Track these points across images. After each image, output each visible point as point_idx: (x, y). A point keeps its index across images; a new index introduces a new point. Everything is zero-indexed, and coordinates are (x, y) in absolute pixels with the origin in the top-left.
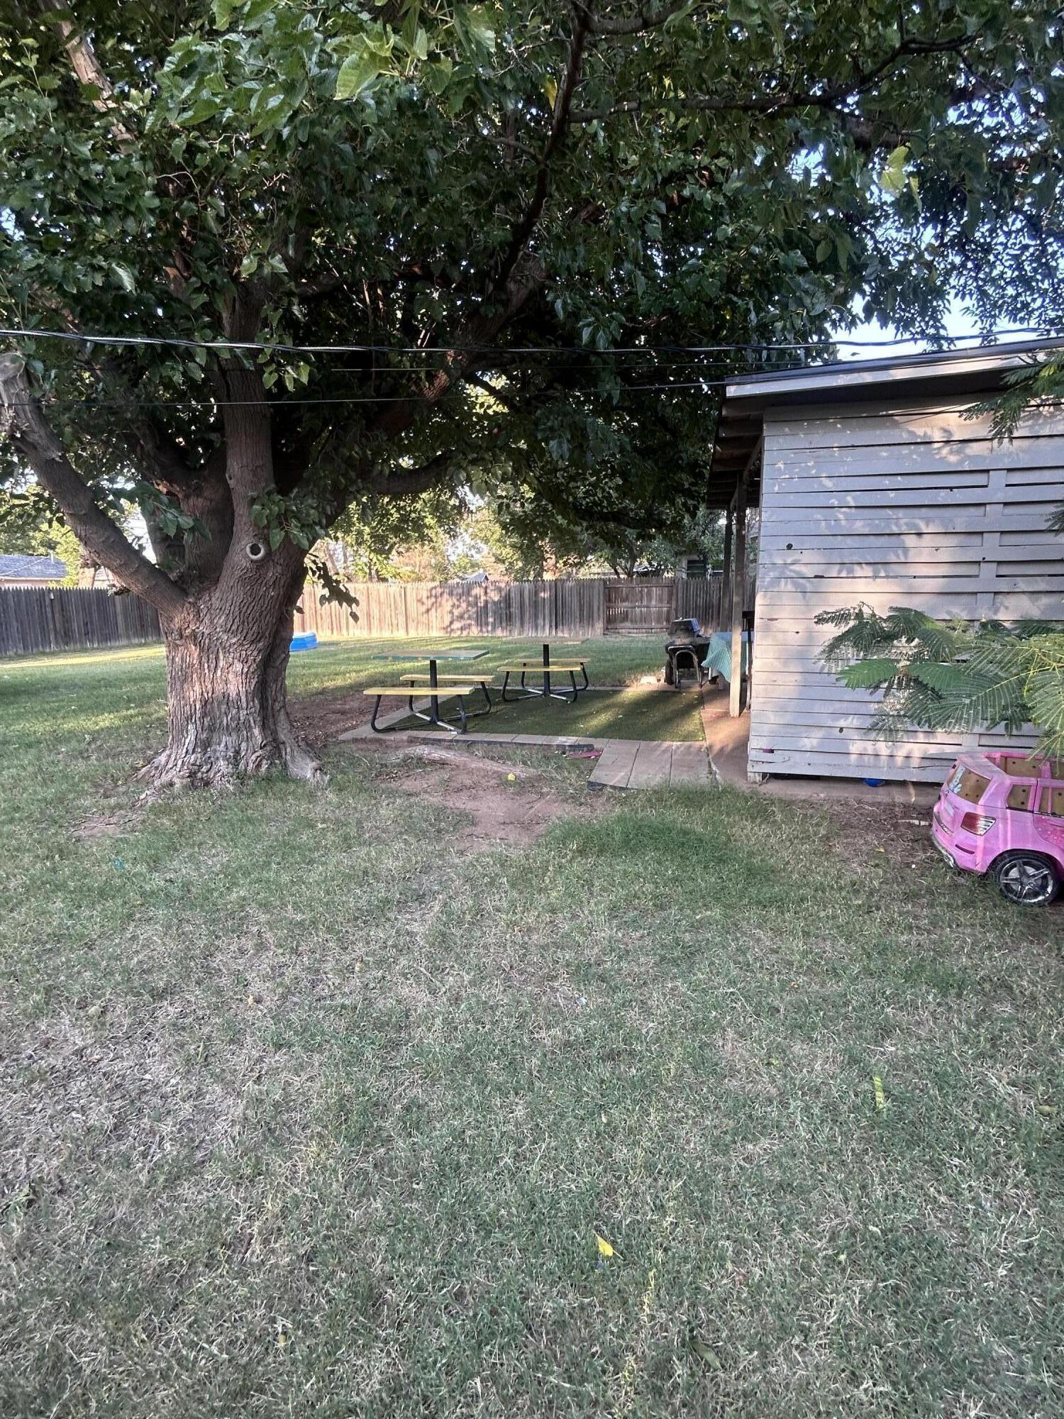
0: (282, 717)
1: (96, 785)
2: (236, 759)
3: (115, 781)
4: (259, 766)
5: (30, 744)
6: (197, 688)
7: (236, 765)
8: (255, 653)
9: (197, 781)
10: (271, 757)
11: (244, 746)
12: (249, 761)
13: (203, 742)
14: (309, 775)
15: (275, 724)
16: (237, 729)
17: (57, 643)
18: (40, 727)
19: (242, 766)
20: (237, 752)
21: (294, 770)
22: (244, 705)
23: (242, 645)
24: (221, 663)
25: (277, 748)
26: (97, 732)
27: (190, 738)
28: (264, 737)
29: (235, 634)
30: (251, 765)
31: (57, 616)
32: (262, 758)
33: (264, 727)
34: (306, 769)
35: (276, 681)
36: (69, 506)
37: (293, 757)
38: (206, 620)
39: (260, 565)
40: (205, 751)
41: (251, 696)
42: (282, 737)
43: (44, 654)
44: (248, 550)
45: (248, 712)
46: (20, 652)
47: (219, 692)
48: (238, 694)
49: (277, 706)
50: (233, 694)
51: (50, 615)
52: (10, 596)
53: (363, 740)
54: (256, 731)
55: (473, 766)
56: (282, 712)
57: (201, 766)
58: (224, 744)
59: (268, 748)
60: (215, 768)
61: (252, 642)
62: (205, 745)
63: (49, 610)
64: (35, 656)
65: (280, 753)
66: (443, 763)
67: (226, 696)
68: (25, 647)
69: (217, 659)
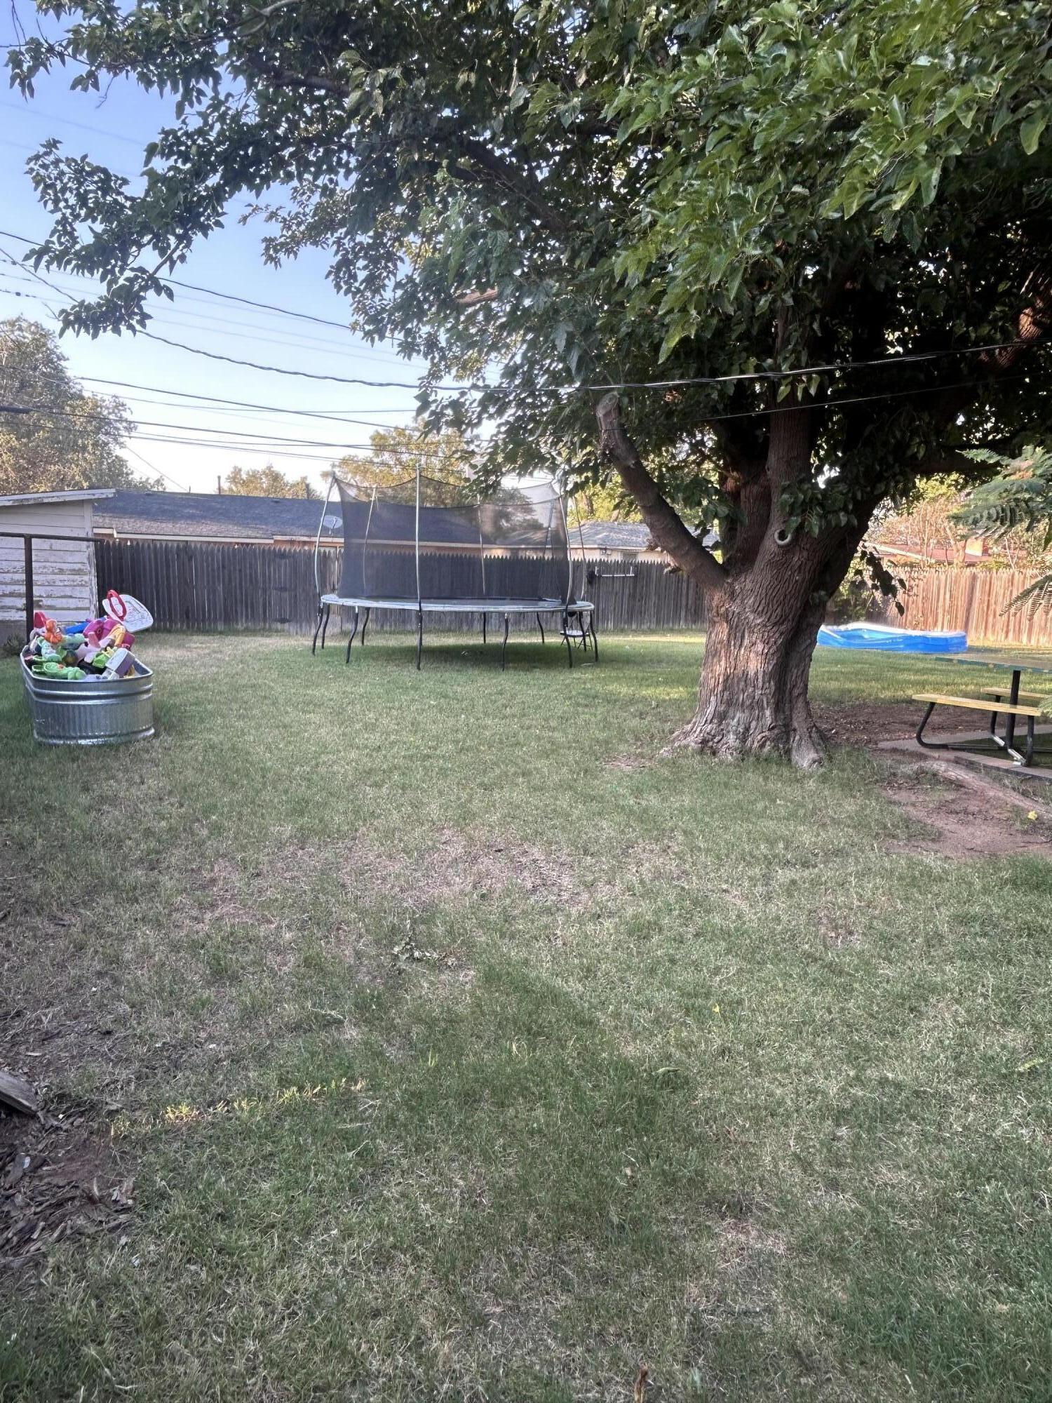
0: (800, 704)
1: (637, 739)
2: (744, 737)
3: (652, 737)
4: (762, 746)
5: (611, 700)
6: (723, 663)
7: (744, 740)
8: (777, 635)
9: (707, 747)
10: (776, 740)
11: (753, 724)
12: (754, 741)
13: (720, 714)
14: (805, 765)
15: (791, 710)
16: (751, 707)
17: (686, 620)
18: (624, 690)
19: (748, 743)
20: (747, 729)
21: (795, 757)
22: (760, 684)
23: (765, 626)
24: (746, 642)
25: (788, 733)
26: (664, 701)
27: (710, 710)
28: (775, 719)
29: (760, 614)
30: (756, 744)
31: (691, 592)
32: (766, 739)
33: (777, 709)
34: (805, 758)
35: (798, 666)
36: (641, 500)
37: (799, 745)
38: (738, 601)
39: (787, 550)
40: (720, 723)
41: (770, 676)
42: (796, 724)
43: (672, 631)
44: (776, 535)
45: (763, 691)
46: (653, 626)
47: (739, 671)
48: (756, 674)
49: (796, 692)
50: (752, 673)
51: (684, 592)
52: (654, 571)
53: (903, 752)
54: (768, 713)
55: (991, 794)
56: (801, 699)
57: (714, 736)
58: (738, 718)
59: (776, 731)
60: (725, 739)
61: (775, 624)
62: (721, 717)
63: (685, 585)
64: (664, 632)
65: (788, 739)
66: (959, 785)
67: (745, 673)
68: (658, 622)
69: (743, 637)
